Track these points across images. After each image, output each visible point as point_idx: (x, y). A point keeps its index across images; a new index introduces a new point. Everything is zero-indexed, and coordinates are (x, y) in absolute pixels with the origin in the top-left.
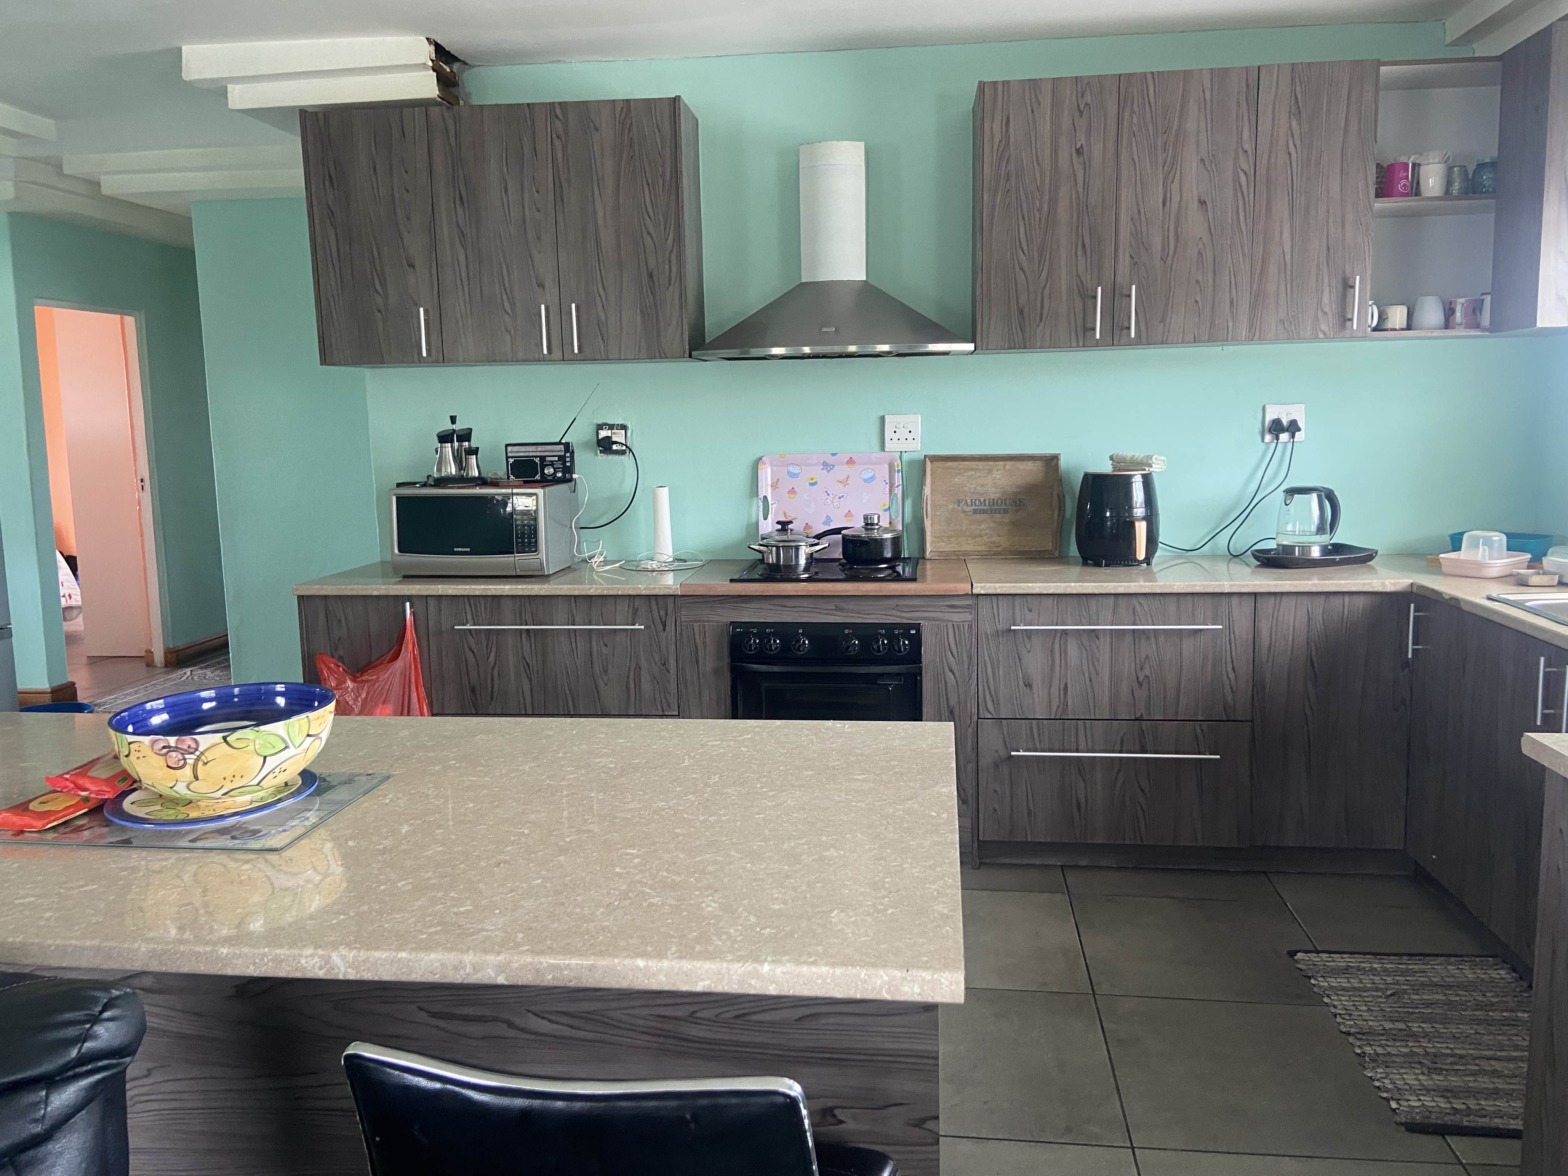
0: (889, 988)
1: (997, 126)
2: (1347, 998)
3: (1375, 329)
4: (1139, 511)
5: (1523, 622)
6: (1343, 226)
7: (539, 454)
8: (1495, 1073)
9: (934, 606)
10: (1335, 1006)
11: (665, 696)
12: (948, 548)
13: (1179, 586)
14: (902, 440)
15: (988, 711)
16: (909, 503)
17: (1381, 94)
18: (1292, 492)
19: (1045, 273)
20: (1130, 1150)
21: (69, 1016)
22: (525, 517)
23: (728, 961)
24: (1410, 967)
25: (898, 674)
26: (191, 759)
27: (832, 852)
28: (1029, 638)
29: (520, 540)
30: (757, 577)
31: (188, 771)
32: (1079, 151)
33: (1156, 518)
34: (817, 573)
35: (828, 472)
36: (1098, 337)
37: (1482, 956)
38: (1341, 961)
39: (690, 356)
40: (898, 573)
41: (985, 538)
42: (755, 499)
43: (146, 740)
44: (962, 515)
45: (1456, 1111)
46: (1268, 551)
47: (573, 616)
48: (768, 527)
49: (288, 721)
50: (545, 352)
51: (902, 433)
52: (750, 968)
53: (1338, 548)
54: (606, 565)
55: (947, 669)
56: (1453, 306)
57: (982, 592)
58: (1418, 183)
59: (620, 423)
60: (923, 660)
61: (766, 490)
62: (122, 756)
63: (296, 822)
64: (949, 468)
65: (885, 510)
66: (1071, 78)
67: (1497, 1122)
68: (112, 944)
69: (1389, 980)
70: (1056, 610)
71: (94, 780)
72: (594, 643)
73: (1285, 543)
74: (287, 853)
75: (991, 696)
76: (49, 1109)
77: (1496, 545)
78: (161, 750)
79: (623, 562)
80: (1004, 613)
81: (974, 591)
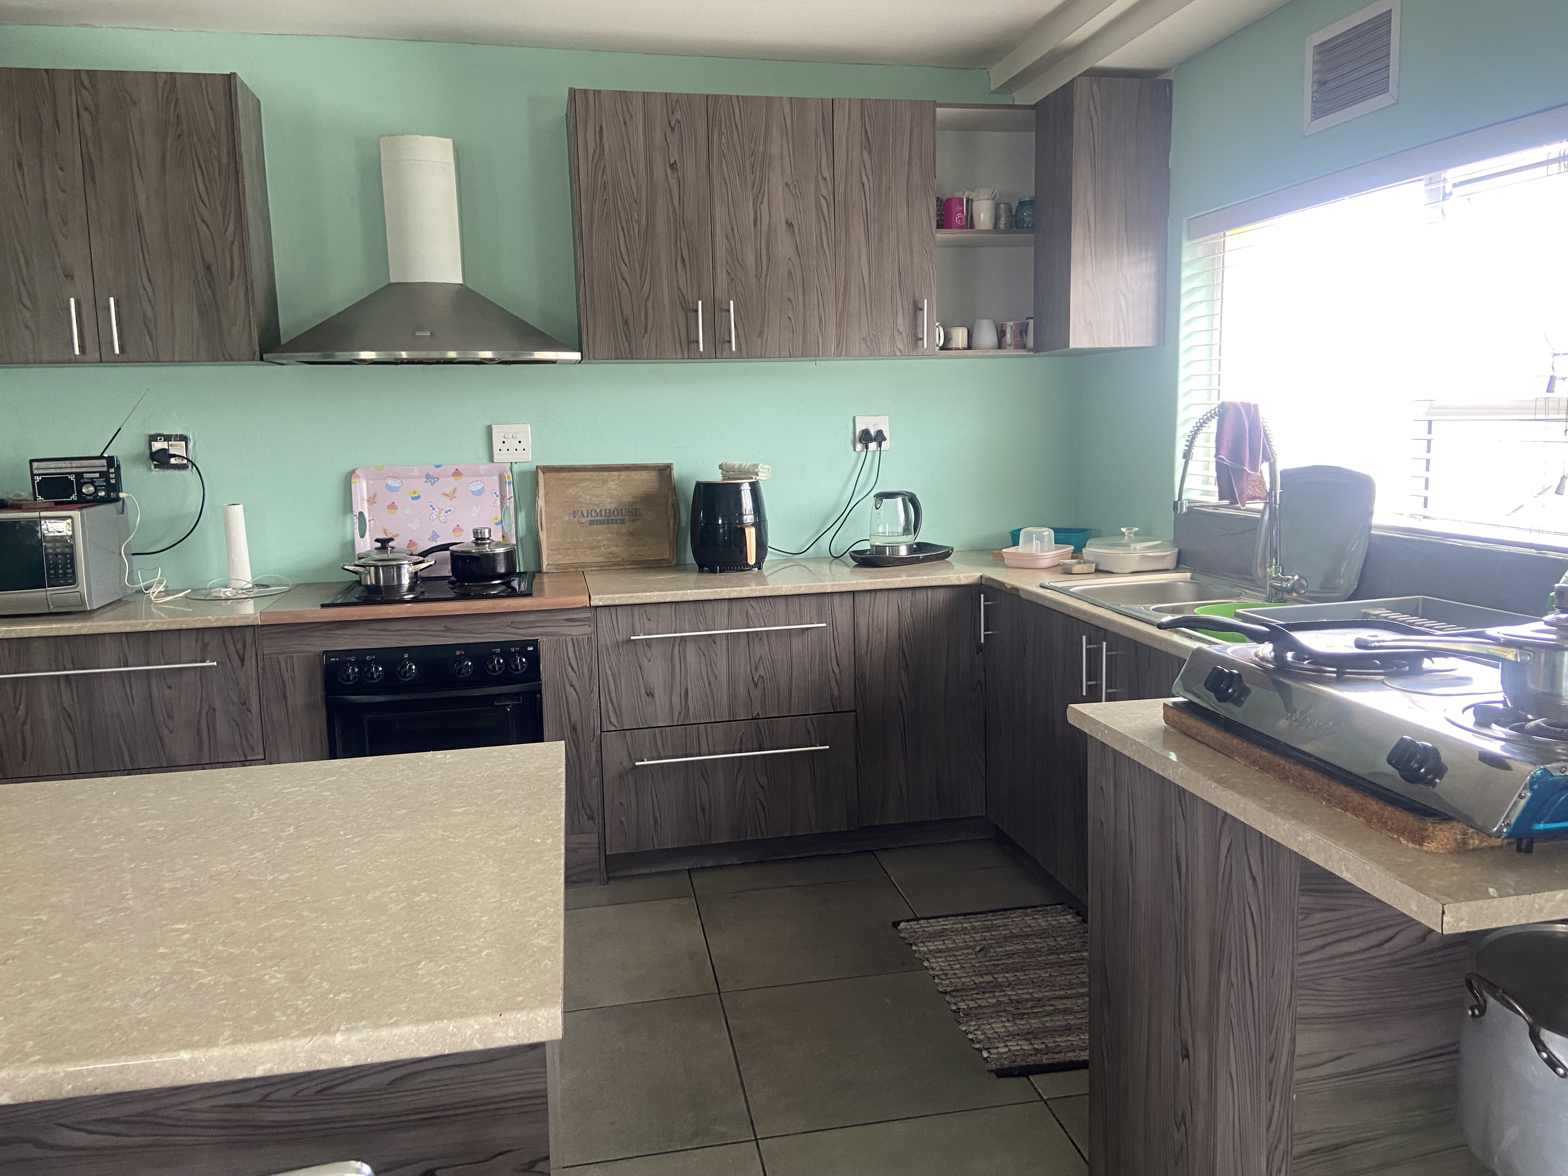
0: (481, 1036)
1: (590, 133)
2: (943, 959)
3: (943, 348)
4: (749, 518)
5: (1067, 606)
6: (911, 253)
7: (74, 470)
9: (551, 621)
10: (933, 969)
11: (247, 738)
12: (564, 560)
13: (786, 588)
14: (512, 450)
15: (611, 723)
16: (521, 516)
17: (938, 133)
18: (881, 496)
19: (647, 285)
20: (754, 1142)
22: (58, 544)
23: (294, 1038)
24: (994, 922)
25: (517, 694)
27: (424, 897)
28: (649, 646)
29: (52, 572)
30: (354, 600)
32: (673, 166)
33: (764, 524)
34: (423, 593)
35: (432, 484)
36: (701, 349)
37: (1052, 905)
38: (938, 925)
39: (262, 359)
40: (514, 589)
41: (603, 549)
42: (349, 516)
44: (579, 526)
46: (864, 552)
47: (125, 655)
48: (366, 545)
50: (77, 352)
51: (512, 444)
52: (320, 1042)
53: (922, 547)
54: (168, 595)
55: (567, 685)
56: (1004, 329)
57: (601, 604)
58: (972, 216)
59: (179, 433)
60: (543, 676)
61: (361, 504)
64: (563, 479)
65: (497, 524)
66: (662, 93)
69: (978, 937)
70: (673, 618)
72: (154, 687)
73: (878, 544)
75: (614, 708)
77: (1046, 539)
79: (190, 590)
80: (623, 623)
81: (593, 603)
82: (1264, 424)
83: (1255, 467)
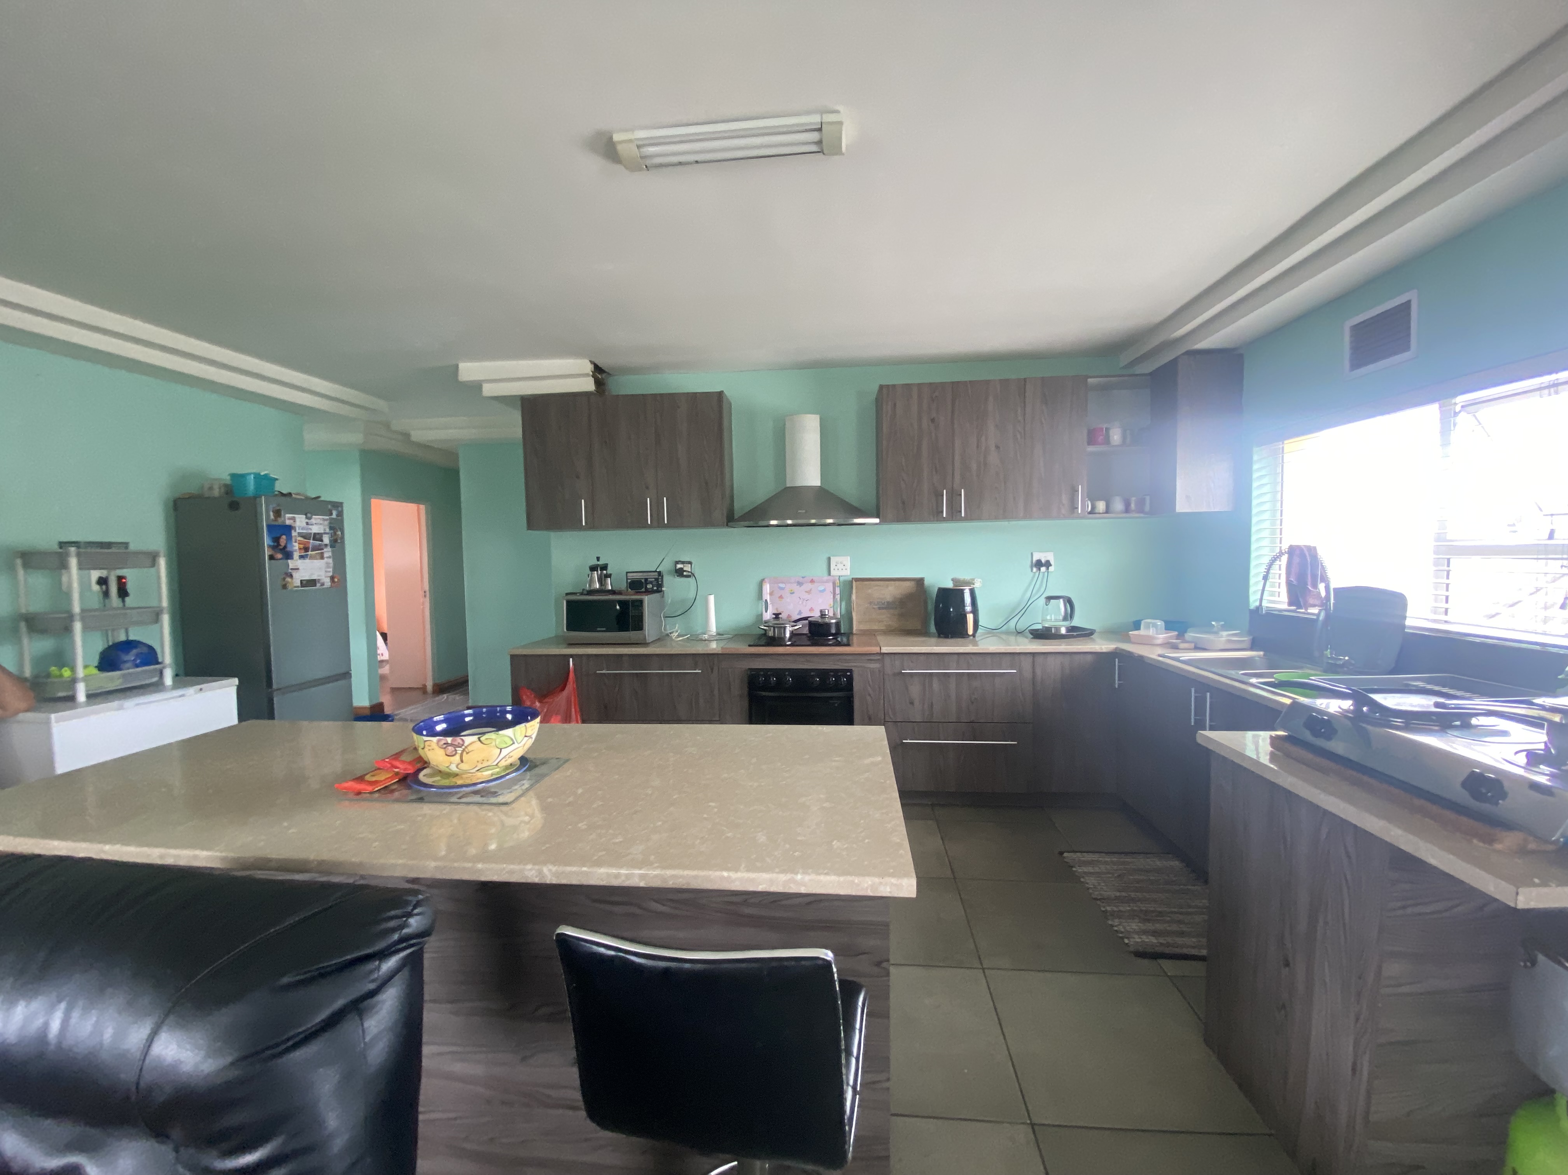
0: (872, 889)
1: (889, 407)
2: (1094, 879)
3: (1090, 513)
4: (968, 608)
5: (1178, 669)
6: (1072, 459)
7: (644, 577)
8: (1180, 922)
9: (859, 660)
10: (1087, 883)
12: (865, 628)
13: (990, 649)
14: (840, 570)
15: (890, 717)
16: (844, 604)
17: (1089, 392)
18: (1049, 598)
19: (916, 483)
20: (981, 971)
21: (393, 913)
23: (777, 873)
24: (1126, 860)
25: (841, 698)
26: (459, 750)
28: (912, 677)
29: (635, 624)
30: (763, 643)
31: (457, 757)
33: (977, 611)
34: (795, 641)
35: (800, 586)
36: (945, 516)
37: (1165, 854)
38: (1088, 857)
39: (727, 525)
40: (840, 642)
41: (885, 622)
42: (761, 602)
43: (435, 739)
44: (873, 610)
45: (1161, 944)
46: (1037, 630)
47: (663, 666)
48: (768, 616)
49: (514, 728)
50: (649, 523)
51: (840, 566)
53: (1075, 628)
54: (680, 637)
55: (868, 695)
56: (1129, 502)
57: (886, 652)
58: (1109, 438)
59: (688, 560)
60: (854, 689)
61: (766, 596)
62: (419, 749)
63: (516, 787)
64: (866, 585)
65: (831, 607)
67: (1185, 951)
68: (414, 862)
69: (1115, 867)
70: (925, 662)
71: (404, 762)
72: (673, 681)
73: (1046, 625)
74: (514, 805)
75: (892, 710)
76: (380, 973)
77: (1159, 627)
78: (442, 745)
79: (689, 635)
80: (897, 663)
81: (882, 651)
82: (1321, 559)
83: (1315, 586)
